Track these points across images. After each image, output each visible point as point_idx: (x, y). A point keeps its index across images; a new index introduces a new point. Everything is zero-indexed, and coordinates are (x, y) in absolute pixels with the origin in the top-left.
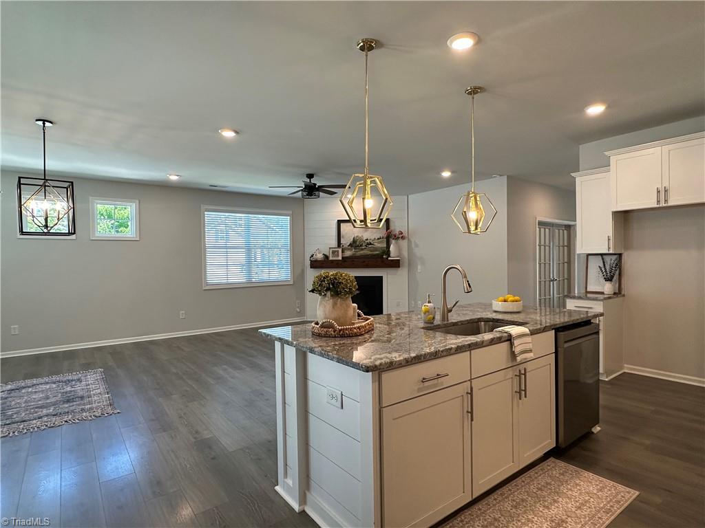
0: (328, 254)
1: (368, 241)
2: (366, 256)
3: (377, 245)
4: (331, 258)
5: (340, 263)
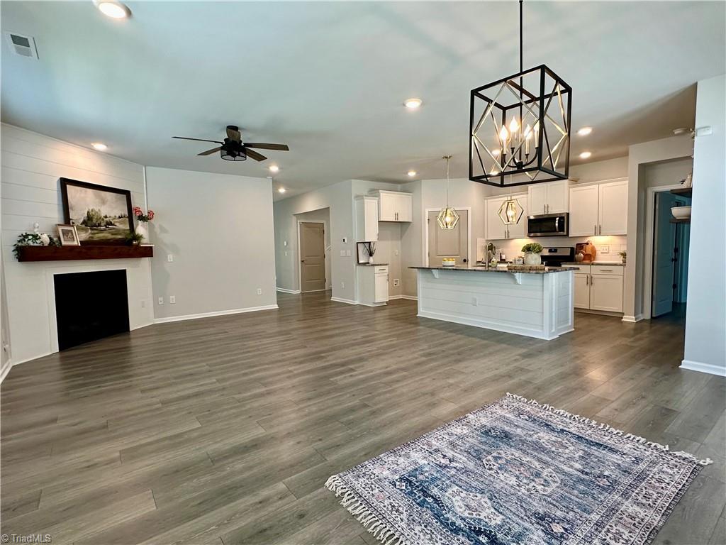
1: (107, 219)
2: (107, 242)
3: (119, 226)
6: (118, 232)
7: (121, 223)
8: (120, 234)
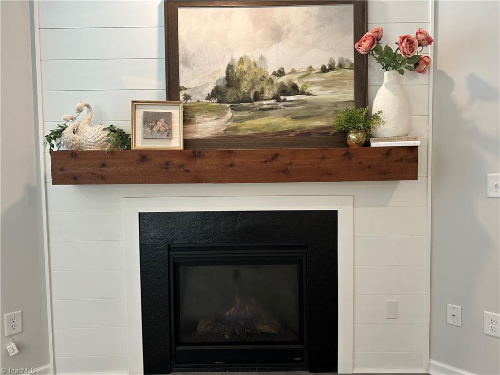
0: (126, 127)
1: (283, 79)
2: (277, 138)
3: (320, 94)
4: (140, 143)
5: (177, 161)
6: (314, 110)
7: (325, 85)
8: (319, 116)
